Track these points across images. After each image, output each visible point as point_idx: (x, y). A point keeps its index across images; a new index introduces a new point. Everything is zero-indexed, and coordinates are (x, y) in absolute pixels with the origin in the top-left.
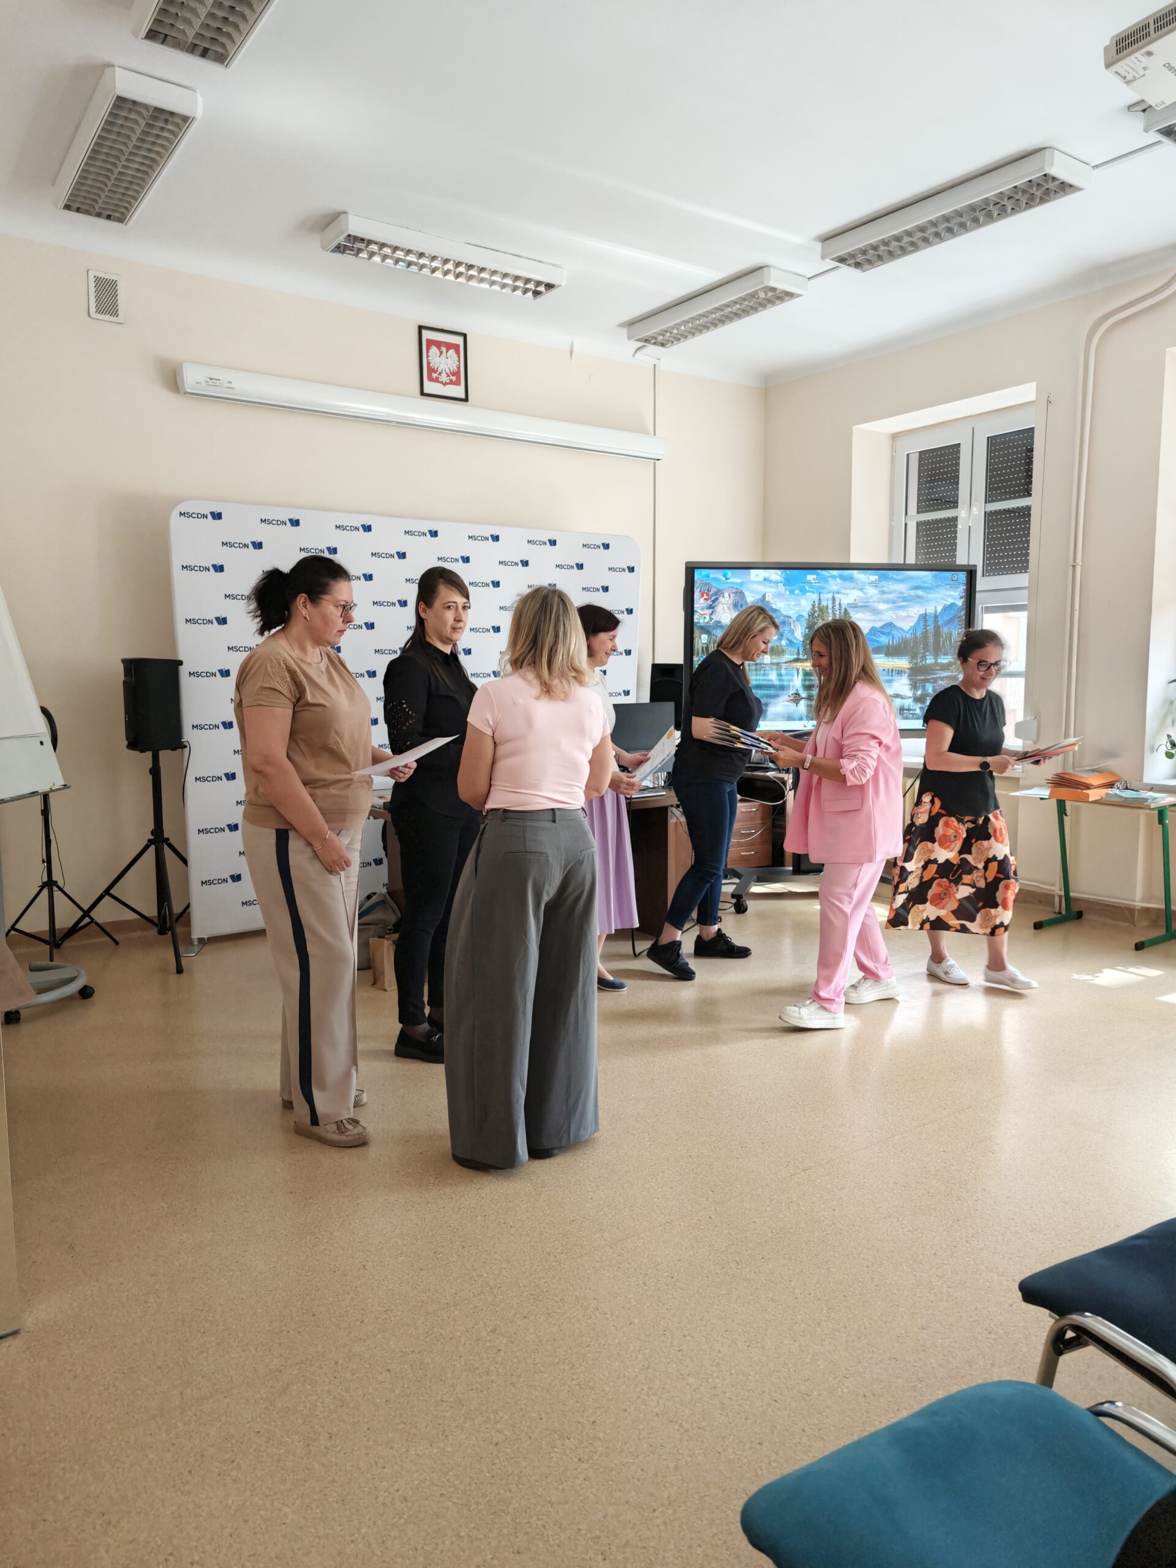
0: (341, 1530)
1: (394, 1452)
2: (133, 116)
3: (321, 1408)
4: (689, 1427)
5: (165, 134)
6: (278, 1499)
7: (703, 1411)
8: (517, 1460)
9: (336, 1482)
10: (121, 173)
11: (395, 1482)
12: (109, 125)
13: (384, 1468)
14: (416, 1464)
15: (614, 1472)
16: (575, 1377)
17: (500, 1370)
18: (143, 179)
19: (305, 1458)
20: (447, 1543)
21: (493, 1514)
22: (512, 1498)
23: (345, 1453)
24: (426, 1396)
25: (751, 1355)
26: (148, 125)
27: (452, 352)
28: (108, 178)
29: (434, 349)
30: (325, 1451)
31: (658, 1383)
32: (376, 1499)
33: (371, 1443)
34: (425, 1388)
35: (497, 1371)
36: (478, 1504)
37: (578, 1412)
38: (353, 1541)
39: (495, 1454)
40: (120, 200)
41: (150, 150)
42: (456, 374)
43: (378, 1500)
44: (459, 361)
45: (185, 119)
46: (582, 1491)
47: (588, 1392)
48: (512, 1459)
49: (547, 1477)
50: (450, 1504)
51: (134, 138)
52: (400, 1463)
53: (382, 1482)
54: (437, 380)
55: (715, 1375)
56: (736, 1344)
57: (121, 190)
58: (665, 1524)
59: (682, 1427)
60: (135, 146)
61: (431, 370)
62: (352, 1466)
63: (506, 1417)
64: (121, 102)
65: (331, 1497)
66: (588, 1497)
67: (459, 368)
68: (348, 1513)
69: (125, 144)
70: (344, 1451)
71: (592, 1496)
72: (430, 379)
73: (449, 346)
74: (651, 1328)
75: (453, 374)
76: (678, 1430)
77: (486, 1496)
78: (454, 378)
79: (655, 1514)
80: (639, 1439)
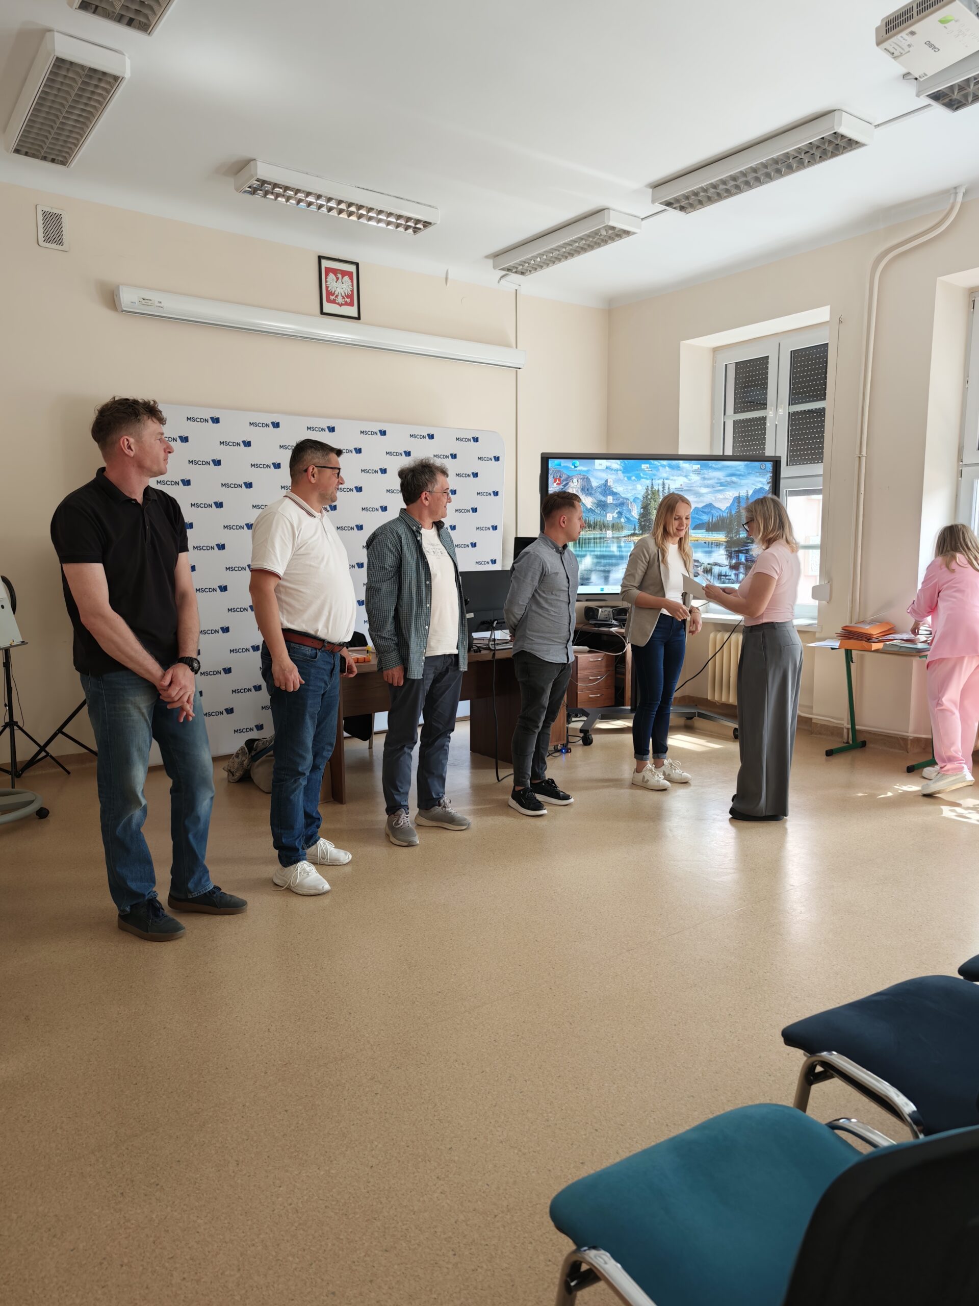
0: (245, 1236)
1: (288, 1174)
2: (71, 75)
3: (230, 1141)
4: (526, 1151)
5: (99, 91)
6: (194, 1213)
7: (538, 1138)
8: (388, 1179)
9: (242, 1199)
10: (62, 123)
11: (289, 1197)
12: (50, 81)
13: (280, 1187)
14: (306, 1183)
15: (465, 1187)
16: (436, 1114)
17: (376, 1109)
18: (82, 129)
19: (216, 1181)
20: (330, 1245)
21: (367, 1221)
22: (383, 1208)
23: (249, 1176)
24: (316, 1130)
25: (579, 1095)
26: (83, 82)
27: (346, 278)
28: (52, 127)
29: (331, 276)
30: (233, 1174)
31: (503, 1117)
32: (273, 1211)
33: (270, 1168)
34: (315, 1124)
35: (374, 1110)
36: (355, 1213)
37: (438, 1140)
38: (253, 1245)
39: (370, 1174)
40: (62, 146)
41: (86, 104)
42: (350, 296)
43: (275, 1212)
44: (353, 286)
45: (116, 78)
46: (439, 1202)
47: (447, 1125)
48: (384, 1178)
49: (411, 1192)
50: (332, 1214)
51: (73, 93)
52: (293, 1183)
53: (278, 1198)
54: (334, 302)
55: (549, 1110)
56: (566, 1086)
57: (64, 138)
58: (504, 1227)
59: (521, 1151)
60: (74, 101)
61: (329, 294)
62: (255, 1186)
63: (380, 1146)
64: (60, 62)
65: (236, 1210)
66: (443, 1206)
67: (352, 291)
68: (249, 1223)
69: (65, 99)
70: (248, 1174)
71: (446, 1205)
72: (329, 301)
73: (344, 273)
74: (499, 1075)
75: (348, 297)
76: (517, 1154)
77: (362, 1207)
78: (348, 300)
79: (497, 1219)
80: (486, 1161)
